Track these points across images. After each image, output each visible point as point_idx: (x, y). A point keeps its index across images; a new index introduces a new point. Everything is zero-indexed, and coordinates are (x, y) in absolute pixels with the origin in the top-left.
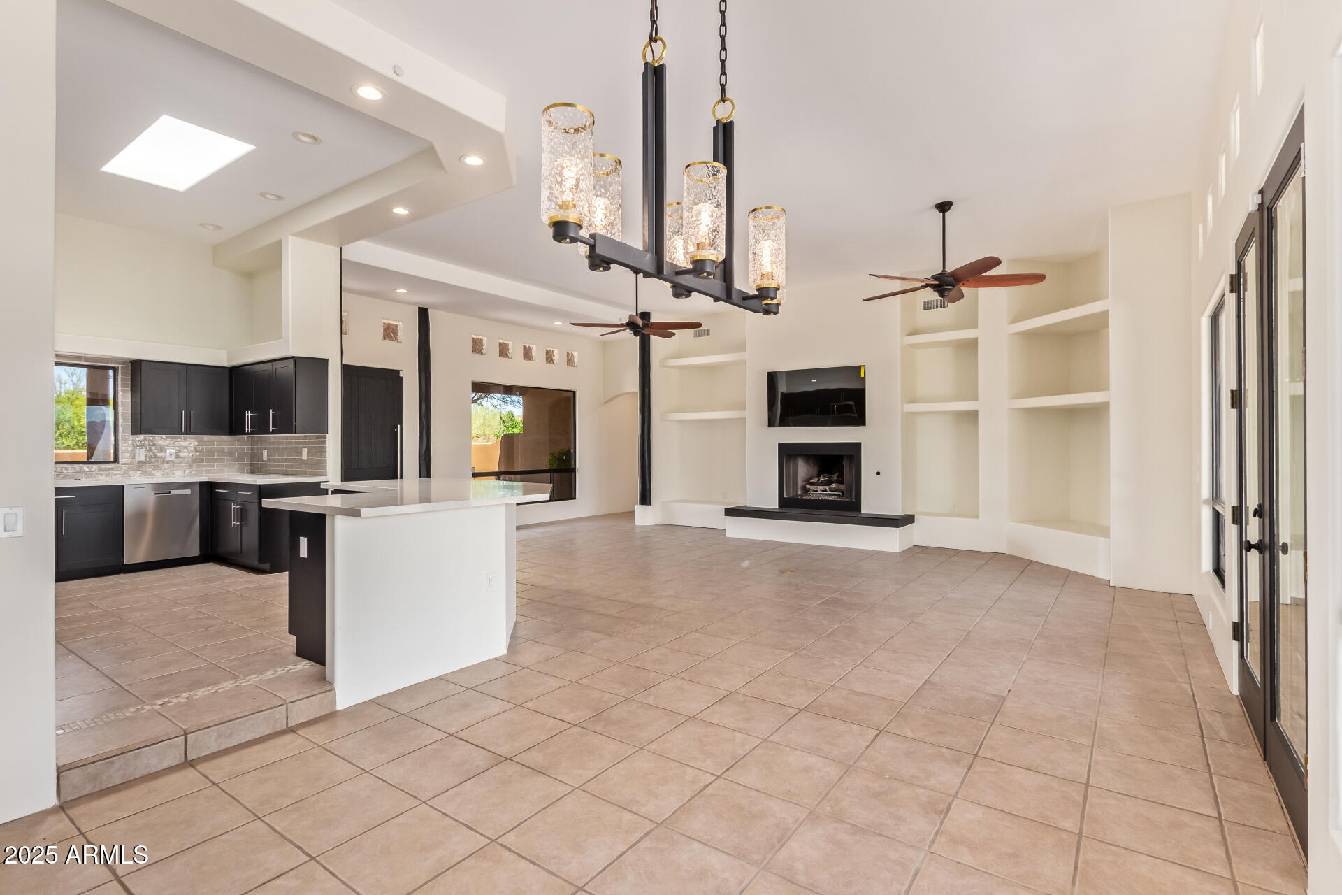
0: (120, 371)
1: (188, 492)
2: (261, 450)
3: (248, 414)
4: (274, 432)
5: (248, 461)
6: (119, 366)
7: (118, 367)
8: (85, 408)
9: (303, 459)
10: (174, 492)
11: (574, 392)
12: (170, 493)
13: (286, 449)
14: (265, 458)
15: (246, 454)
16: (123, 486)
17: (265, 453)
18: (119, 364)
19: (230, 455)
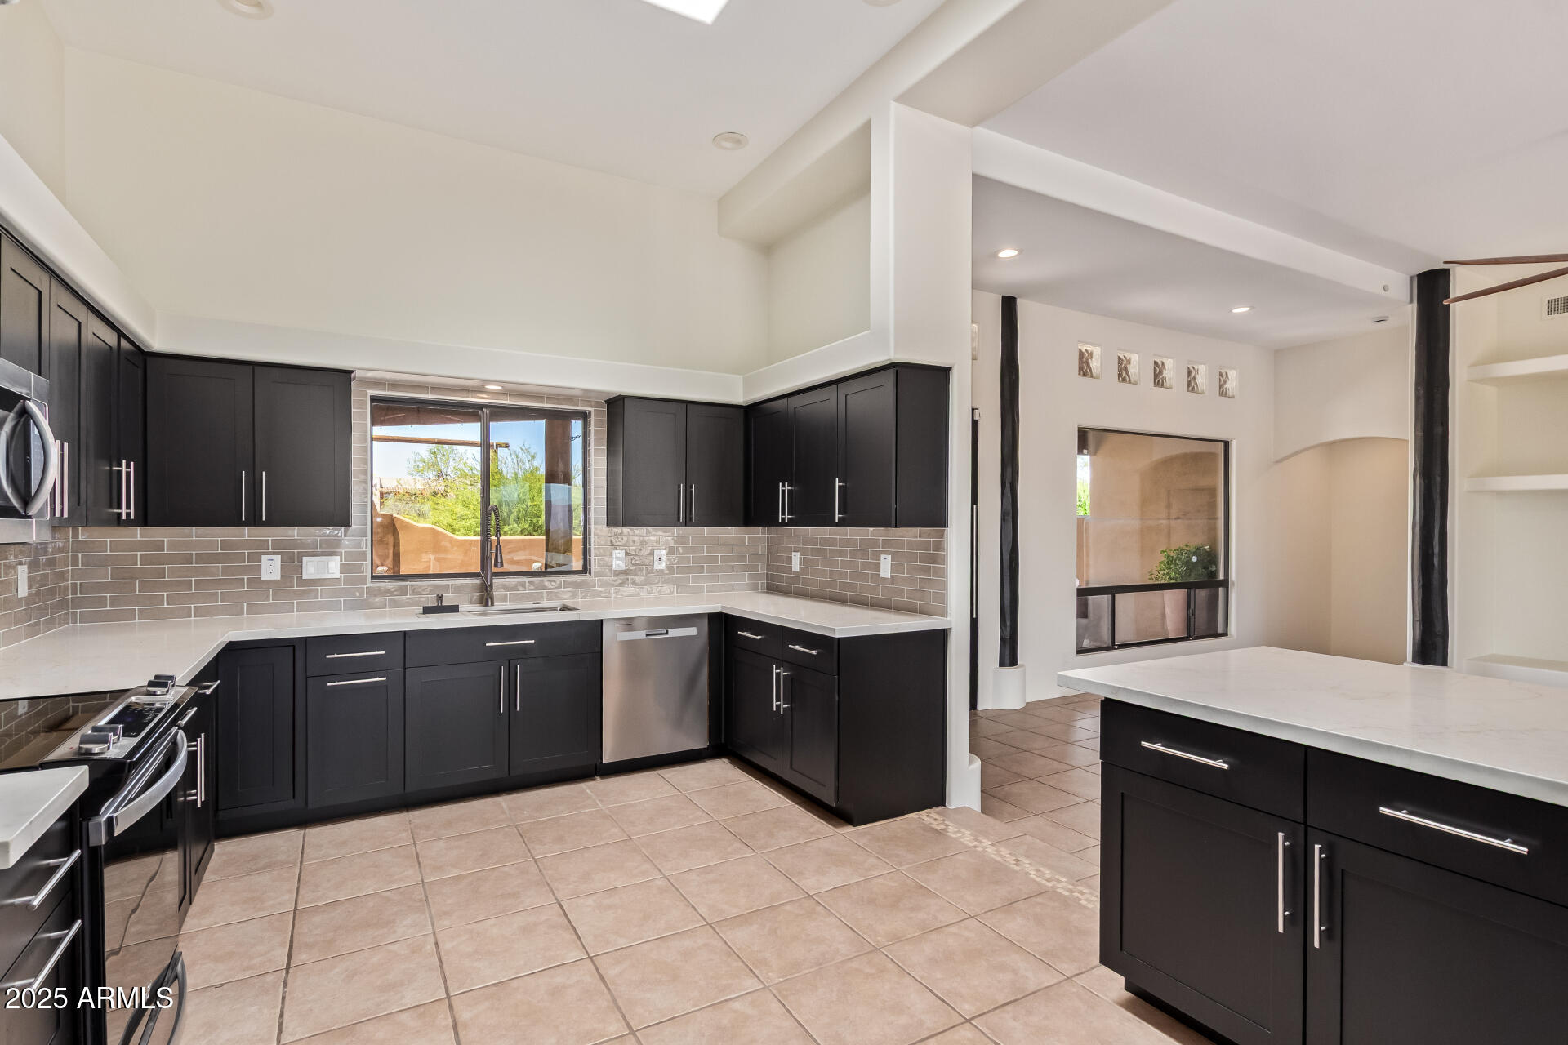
0: (593, 418)
1: (692, 631)
2: (790, 551)
3: (785, 488)
4: (843, 523)
5: (762, 570)
6: (592, 409)
7: (590, 413)
8: (544, 485)
9: (882, 575)
10: (674, 632)
11: (1227, 444)
12: (667, 633)
13: (841, 553)
14: (796, 567)
15: (759, 558)
16: (602, 621)
17: (796, 558)
18: (592, 407)
19: (742, 558)
